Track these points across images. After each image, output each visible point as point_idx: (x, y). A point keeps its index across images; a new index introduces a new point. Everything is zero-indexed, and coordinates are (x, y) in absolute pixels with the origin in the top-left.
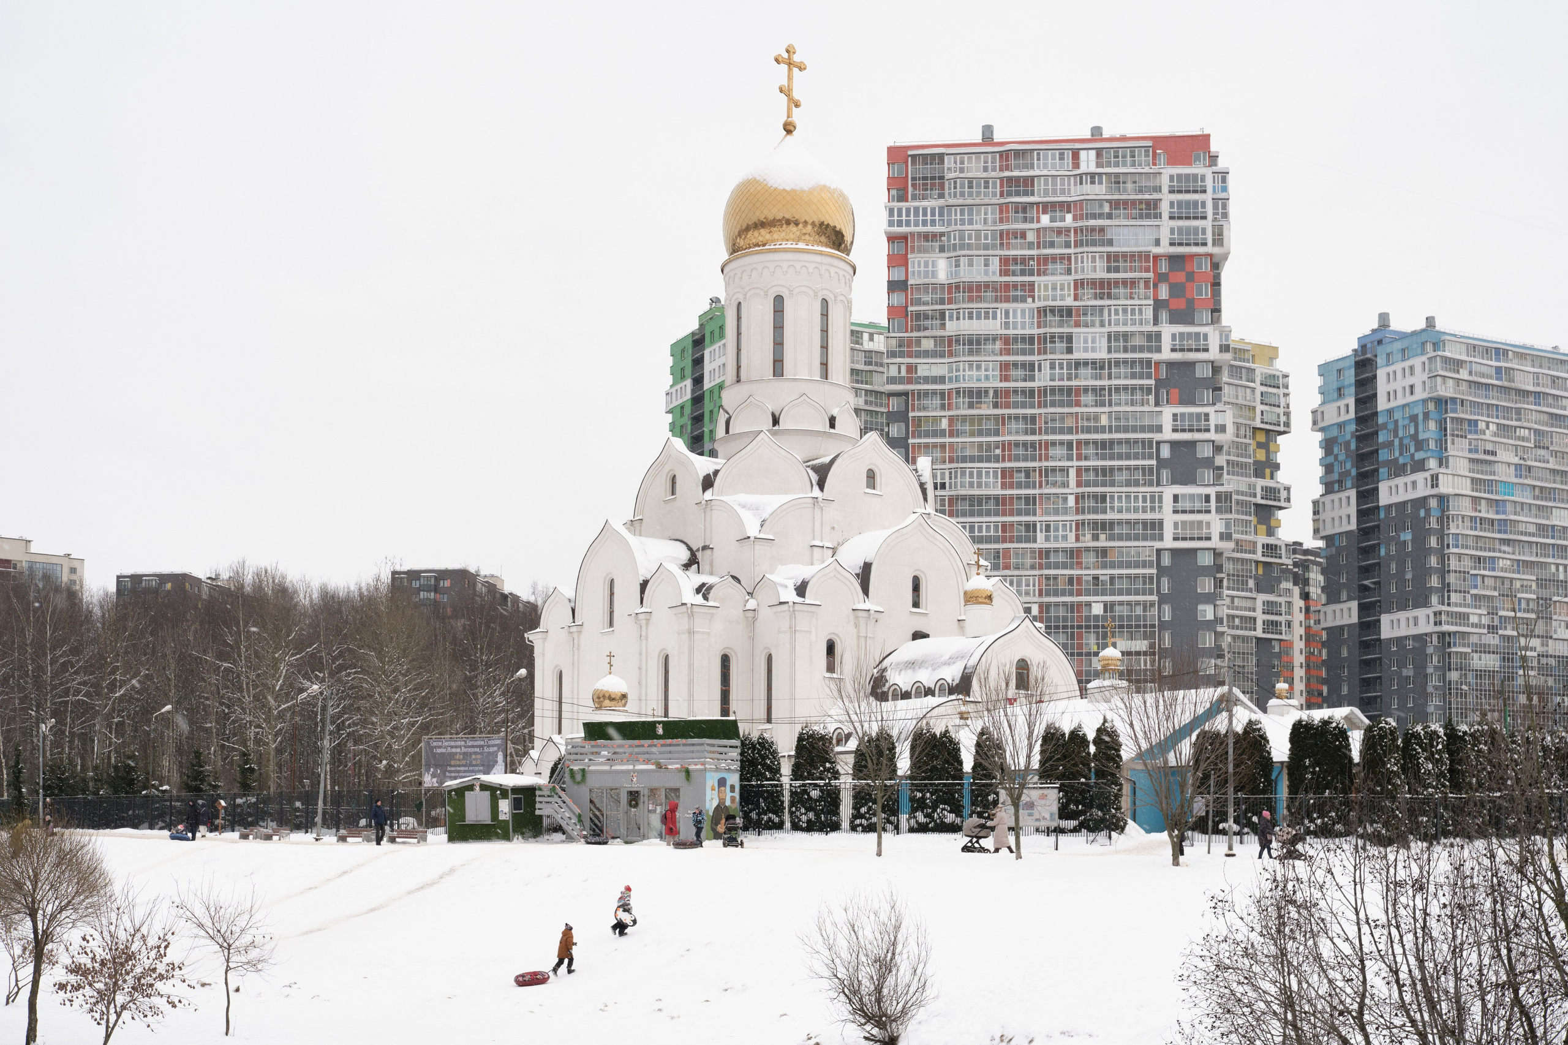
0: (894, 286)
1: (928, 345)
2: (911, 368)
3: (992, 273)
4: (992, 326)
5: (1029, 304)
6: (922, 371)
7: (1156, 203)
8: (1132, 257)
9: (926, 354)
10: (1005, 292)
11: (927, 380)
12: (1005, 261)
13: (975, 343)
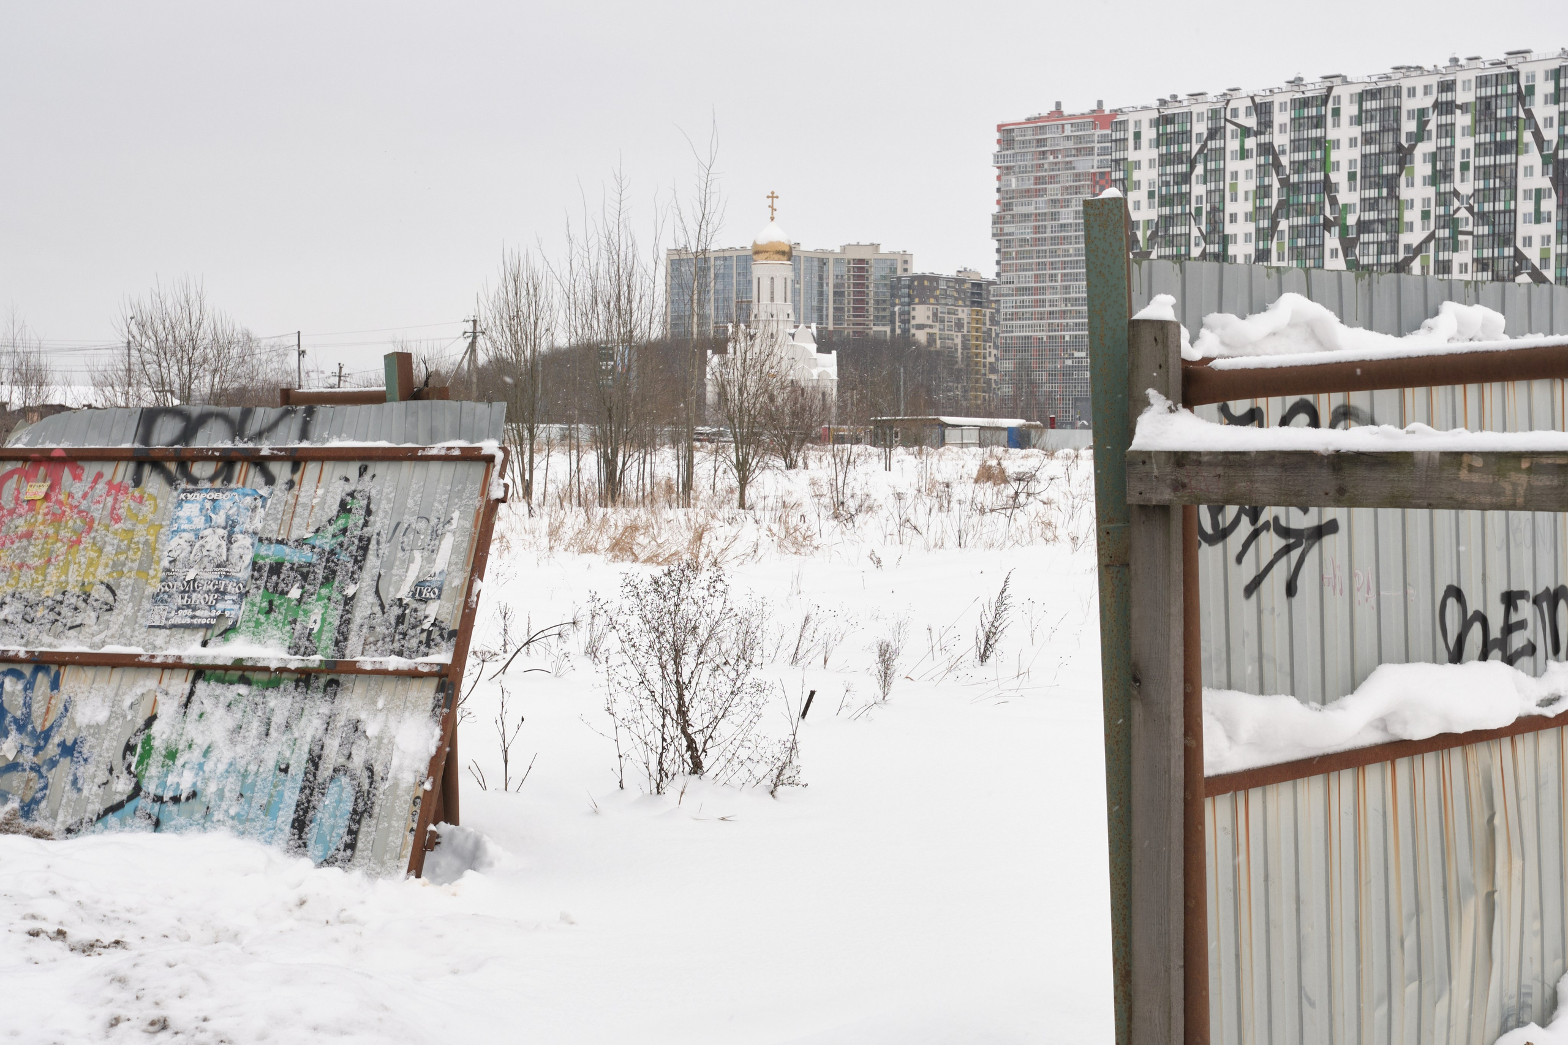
0: (999, 190)
1: (1008, 218)
2: (1001, 229)
3: (1030, 185)
4: (1031, 209)
5: (1045, 198)
6: (1006, 231)
7: (1093, 148)
8: (1085, 174)
9: (1007, 222)
10: (1039, 193)
11: (1007, 234)
12: (1036, 178)
13: (1026, 217)
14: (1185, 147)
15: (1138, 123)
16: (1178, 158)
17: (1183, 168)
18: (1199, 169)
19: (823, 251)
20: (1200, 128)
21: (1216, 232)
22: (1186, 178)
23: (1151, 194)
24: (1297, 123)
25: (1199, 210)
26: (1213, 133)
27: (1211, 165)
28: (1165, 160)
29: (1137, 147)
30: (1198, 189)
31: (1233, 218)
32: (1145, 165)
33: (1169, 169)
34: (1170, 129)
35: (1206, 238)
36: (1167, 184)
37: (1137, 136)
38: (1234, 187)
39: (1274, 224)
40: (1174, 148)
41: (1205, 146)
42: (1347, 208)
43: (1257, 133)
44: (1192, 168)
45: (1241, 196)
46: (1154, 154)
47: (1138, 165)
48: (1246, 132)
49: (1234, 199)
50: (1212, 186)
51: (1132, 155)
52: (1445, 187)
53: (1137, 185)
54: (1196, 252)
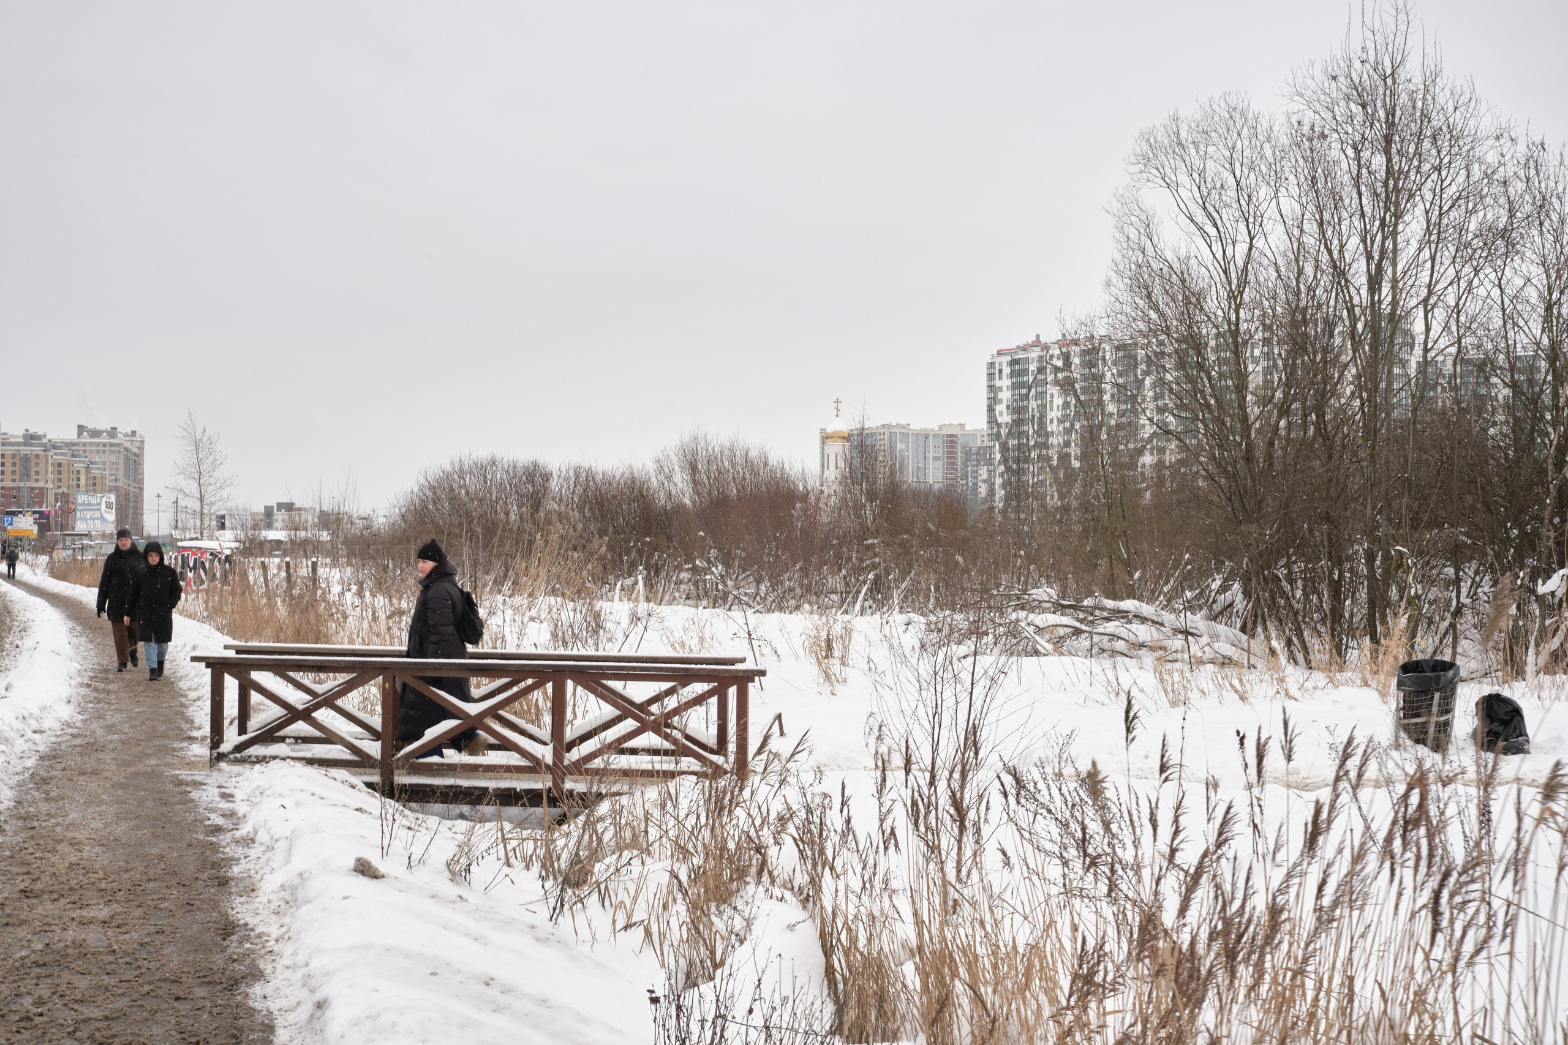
14: (1025, 378)
15: (1000, 364)
16: (1022, 385)
17: (1024, 391)
18: (1033, 391)
19: (926, 430)
20: (1033, 367)
21: (1042, 431)
22: (1027, 396)
23: (1008, 407)
24: (1083, 364)
25: (1033, 416)
26: (1041, 370)
27: (1039, 389)
28: (1015, 386)
29: (1000, 378)
30: (1033, 404)
31: (1051, 421)
32: (1005, 389)
33: (1017, 392)
34: (1017, 367)
35: (1037, 433)
36: (1016, 401)
37: (1000, 371)
38: (1051, 402)
39: (1072, 425)
40: (1020, 379)
41: (1035, 378)
42: (1111, 415)
43: (1063, 370)
44: (1029, 391)
45: (1055, 408)
46: (1009, 382)
47: (1001, 389)
48: (1057, 369)
49: (1051, 409)
50: (1039, 402)
51: (998, 383)
52: (1160, 403)
53: (1001, 401)
54: (1032, 443)
